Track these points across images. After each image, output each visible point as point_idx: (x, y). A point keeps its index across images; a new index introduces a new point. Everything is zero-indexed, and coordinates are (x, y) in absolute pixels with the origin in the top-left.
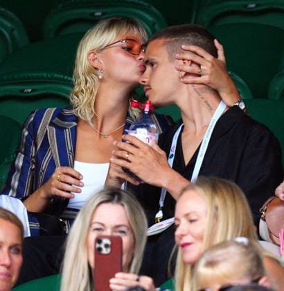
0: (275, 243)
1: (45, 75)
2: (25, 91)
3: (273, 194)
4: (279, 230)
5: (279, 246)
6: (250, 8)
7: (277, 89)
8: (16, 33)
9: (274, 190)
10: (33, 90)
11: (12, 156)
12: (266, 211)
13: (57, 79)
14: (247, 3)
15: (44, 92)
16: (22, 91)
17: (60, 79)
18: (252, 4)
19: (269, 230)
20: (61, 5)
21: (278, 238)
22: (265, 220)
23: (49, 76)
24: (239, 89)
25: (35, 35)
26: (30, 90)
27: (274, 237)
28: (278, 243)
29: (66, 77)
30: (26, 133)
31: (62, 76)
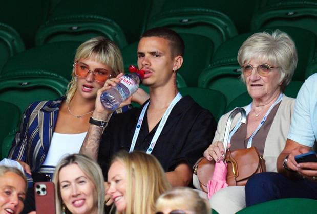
0: (204, 191)
1: (37, 72)
2: (23, 84)
3: (202, 156)
4: (207, 182)
5: (207, 193)
6: (184, 22)
7: (204, 80)
8: (16, 42)
9: (203, 153)
10: (28, 83)
11: (13, 131)
12: (197, 167)
13: (45, 75)
14: (182, 18)
15: (37, 84)
16: (21, 84)
17: (48, 75)
18: (186, 19)
19: (199, 181)
20: (48, 22)
21: (206, 187)
22: (196, 174)
23: (40, 73)
24: (177, 81)
25: (29, 43)
26: (26, 83)
27: (204, 187)
28: (207, 191)
29: (52, 74)
30: (25, 117)
31: (49, 73)
